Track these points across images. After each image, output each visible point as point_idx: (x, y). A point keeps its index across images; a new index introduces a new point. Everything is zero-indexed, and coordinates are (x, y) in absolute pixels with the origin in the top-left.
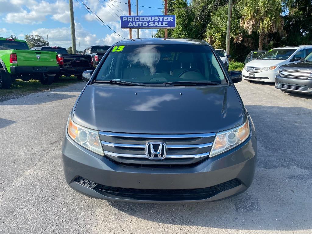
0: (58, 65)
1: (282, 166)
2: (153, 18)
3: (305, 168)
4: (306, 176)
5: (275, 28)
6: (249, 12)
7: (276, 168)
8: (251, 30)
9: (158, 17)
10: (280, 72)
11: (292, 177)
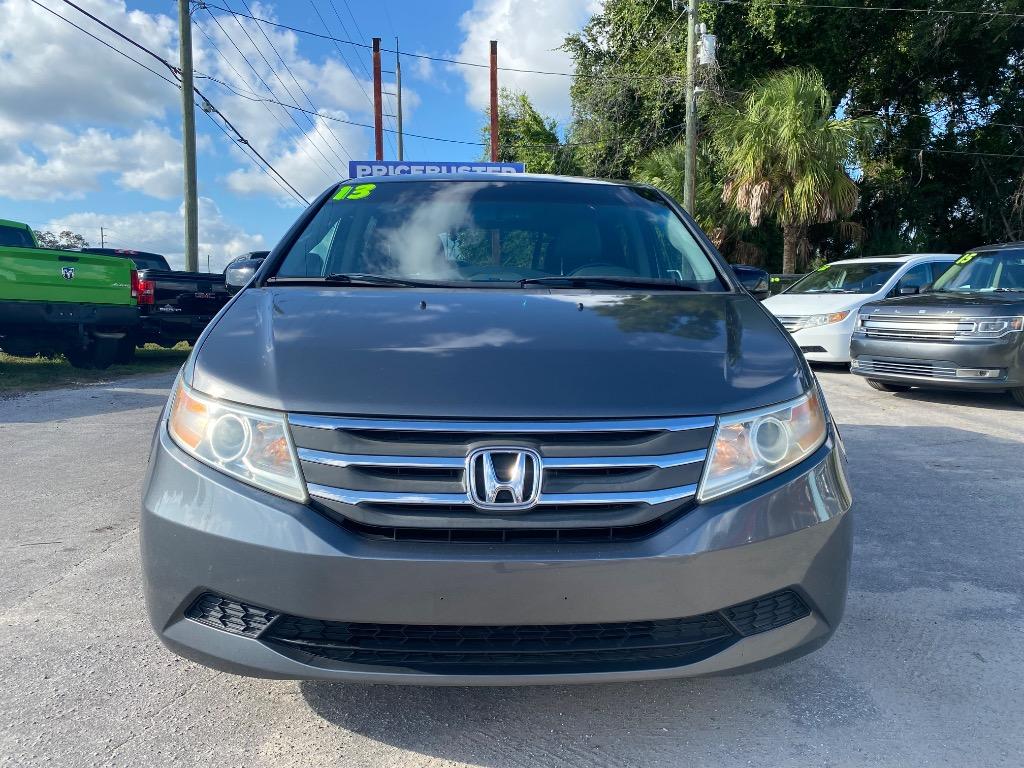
0: (134, 302)
1: (922, 583)
2: (454, 169)
3: (1000, 587)
4: (1009, 610)
5: (831, 208)
6: (750, 159)
7: (905, 589)
8: (758, 214)
9: (469, 169)
10: (863, 321)
11: (964, 615)
